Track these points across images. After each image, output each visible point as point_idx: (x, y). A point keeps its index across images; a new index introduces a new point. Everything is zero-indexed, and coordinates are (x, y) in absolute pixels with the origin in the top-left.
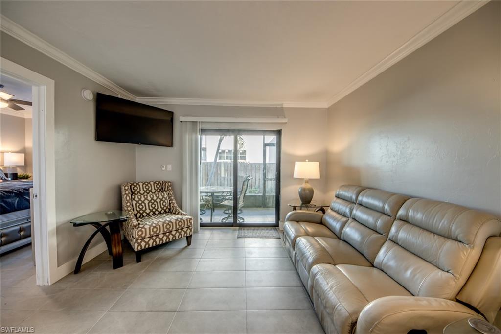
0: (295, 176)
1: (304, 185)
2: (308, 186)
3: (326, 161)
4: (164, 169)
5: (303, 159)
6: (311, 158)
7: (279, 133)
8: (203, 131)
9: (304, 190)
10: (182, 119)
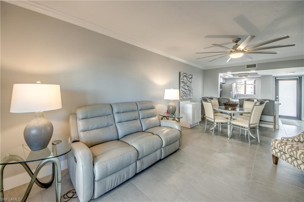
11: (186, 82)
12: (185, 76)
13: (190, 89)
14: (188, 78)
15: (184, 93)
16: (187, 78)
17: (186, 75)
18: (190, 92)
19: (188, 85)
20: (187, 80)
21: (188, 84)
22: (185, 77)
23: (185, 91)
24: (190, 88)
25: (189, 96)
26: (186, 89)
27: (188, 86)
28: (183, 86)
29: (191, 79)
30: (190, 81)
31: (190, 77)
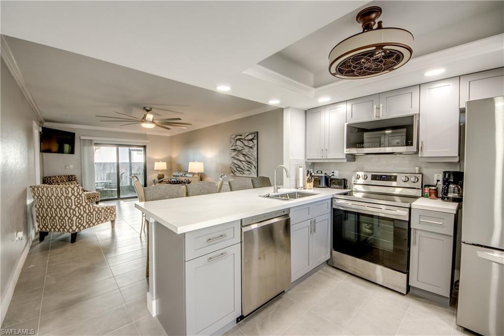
0: (155, 169)
1: (160, 173)
2: (162, 173)
3: (170, 162)
4: (68, 168)
5: (158, 161)
6: (163, 160)
7: (145, 147)
8: (96, 144)
9: (159, 175)
10: (82, 138)
11: (241, 148)
12: (239, 139)
13: (250, 159)
14: (245, 140)
15: (236, 166)
16: (244, 142)
17: (240, 137)
18: (249, 166)
19: (244, 153)
20: (242, 145)
22: (238, 142)
23: (239, 163)
24: (249, 157)
25: (248, 172)
26: (241, 161)
27: (244, 155)
28: (236, 157)
29: (251, 142)
30: (250, 146)
31: (250, 137)
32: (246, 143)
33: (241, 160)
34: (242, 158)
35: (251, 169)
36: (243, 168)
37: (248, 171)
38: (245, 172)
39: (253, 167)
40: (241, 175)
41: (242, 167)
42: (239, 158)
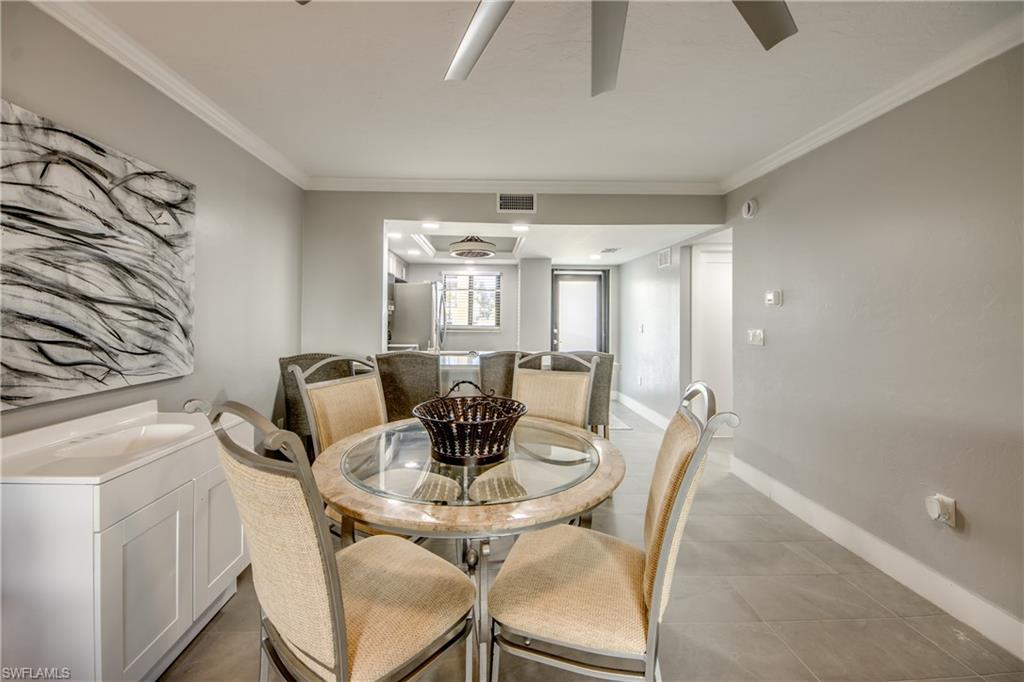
11: (100, 228)
13: (162, 294)
14: (129, 191)
15: (36, 332)
16: (118, 193)
18: (151, 327)
20: (109, 212)
21: (131, 247)
22: (64, 170)
24: (152, 286)
25: (148, 360)
26: (87, 300)
28: (34, 267)
29: (166, 216)
30: (162, 231)
31: (162, 191)
32: (133, 206)
33: (92, 291)
34: (96, 281)
35: (165, 341)
36: (113, 342)
37: (149, 352)
38: (125, 361)
39: (177, 331)
40: (86, 388)
41: (98, 331)
42: (73, 282)
